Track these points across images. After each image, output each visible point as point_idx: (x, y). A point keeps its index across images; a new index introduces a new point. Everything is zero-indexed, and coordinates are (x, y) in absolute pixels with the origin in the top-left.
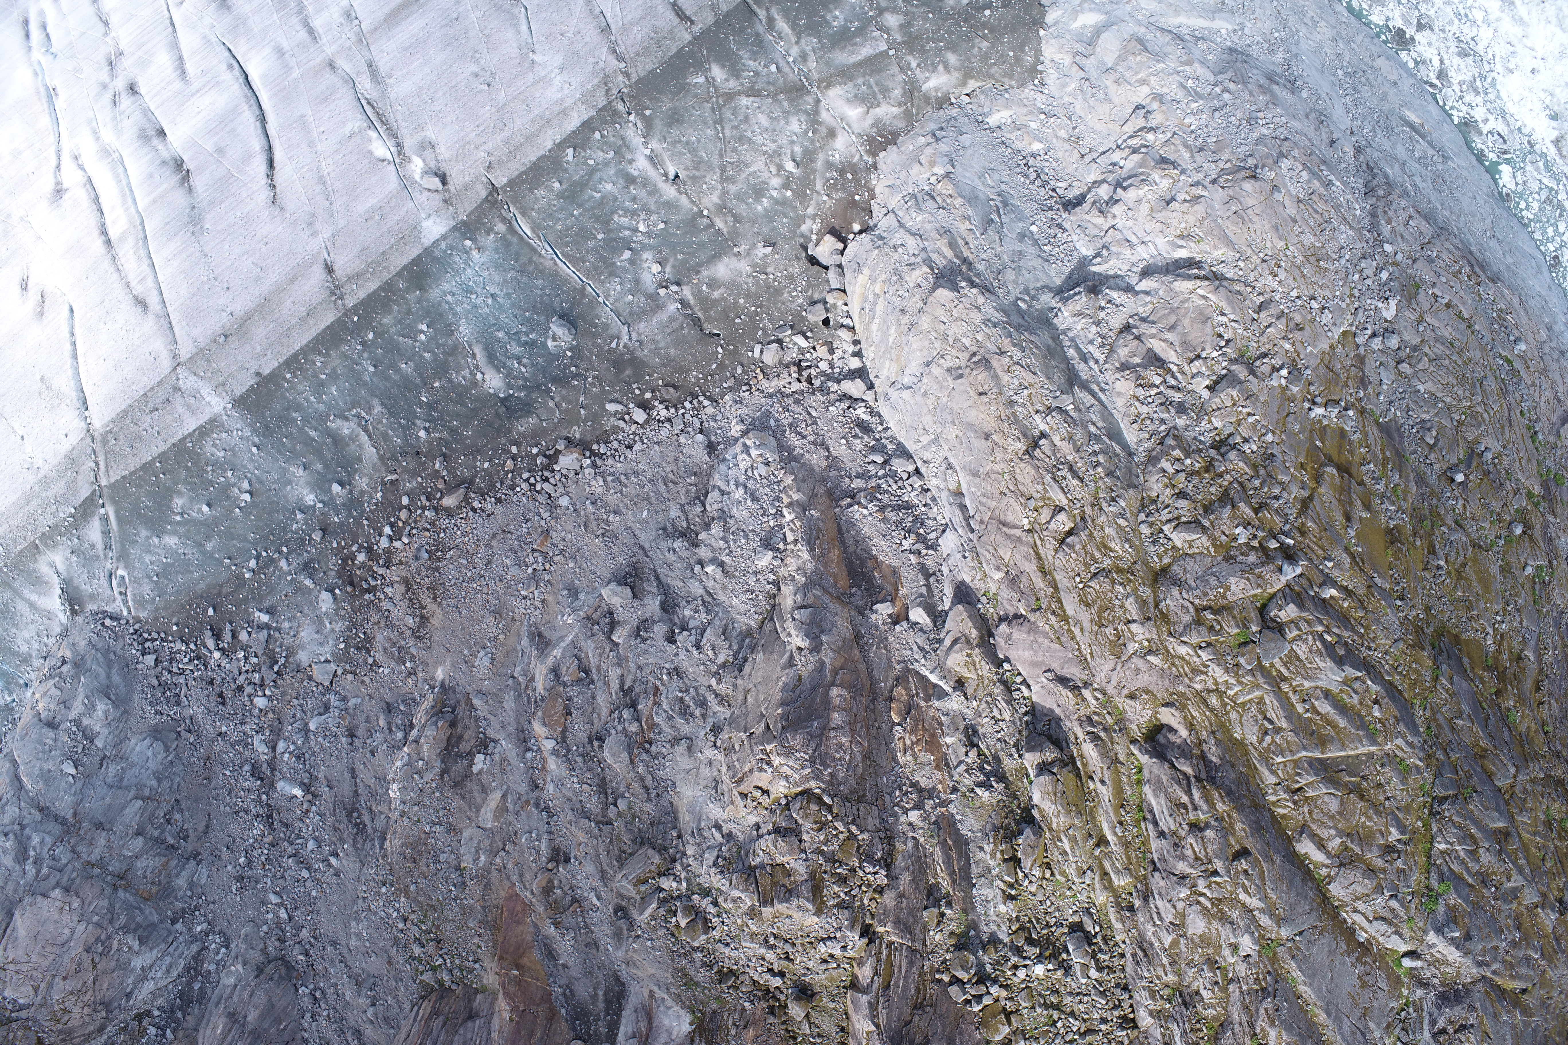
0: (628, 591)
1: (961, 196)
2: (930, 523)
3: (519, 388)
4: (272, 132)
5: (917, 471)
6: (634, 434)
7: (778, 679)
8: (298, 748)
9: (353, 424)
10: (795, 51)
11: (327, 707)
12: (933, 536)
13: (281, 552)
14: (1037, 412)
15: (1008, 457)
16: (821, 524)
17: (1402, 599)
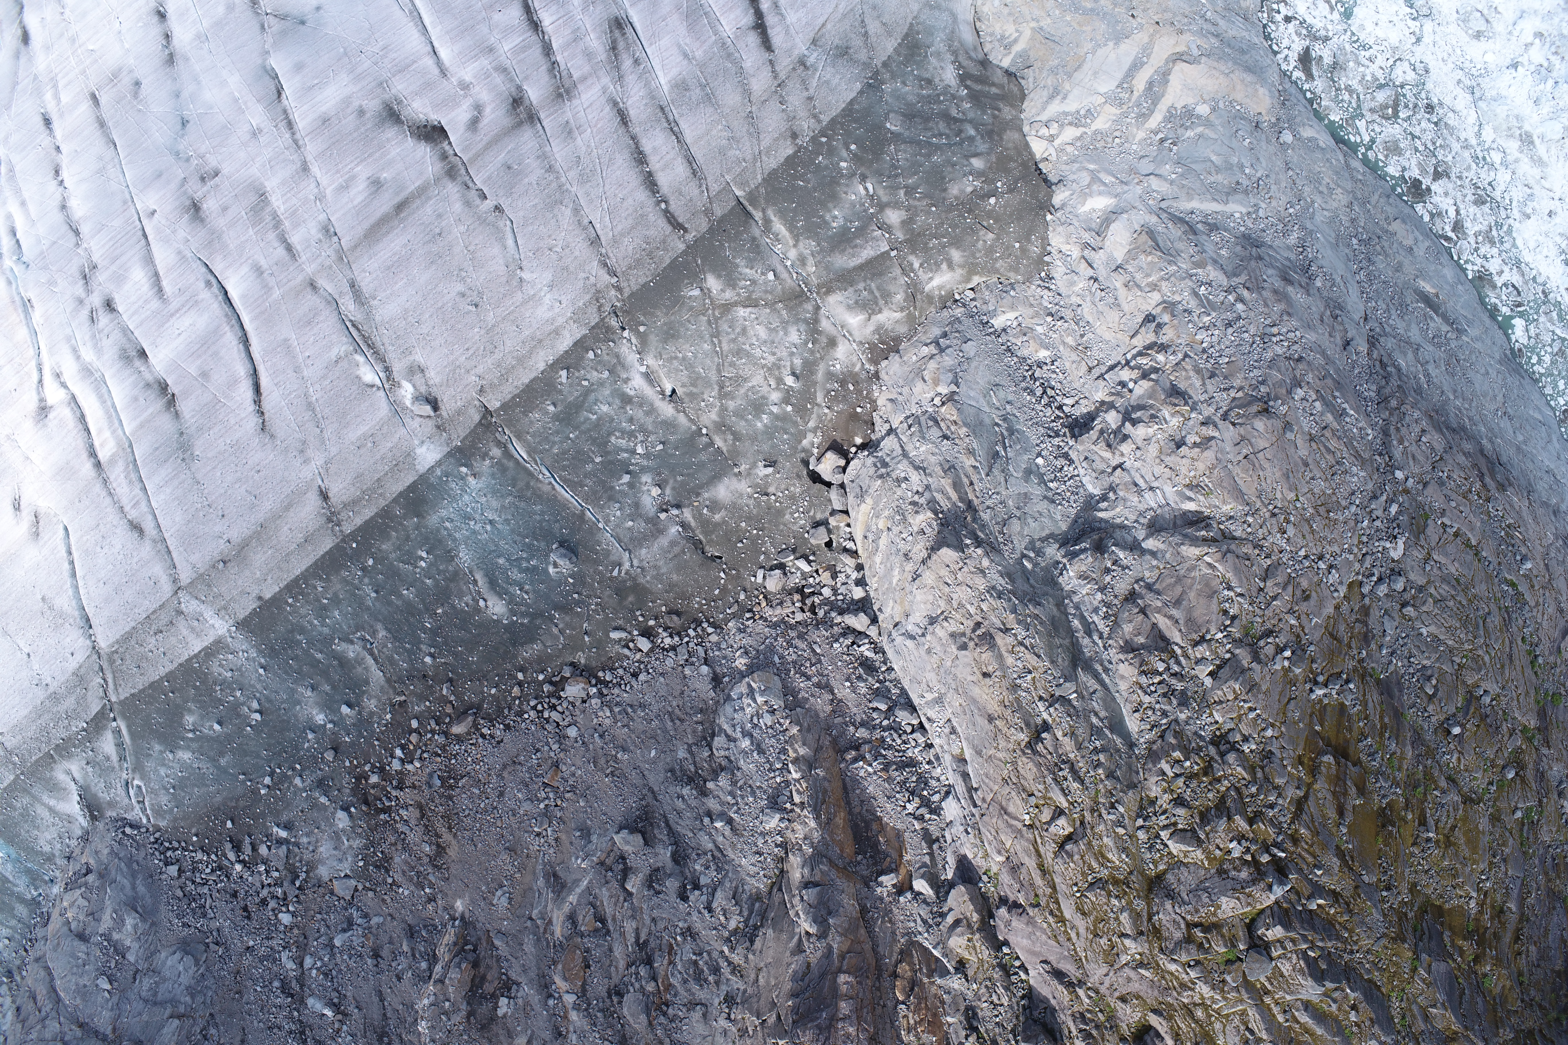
0: (638, 839)
1: (966, 425)
2: (933, 783)
3: (523, 615)
4: (256, 356)
5: (921, 725)
6: (639, 661)
7: (789, 965)
8: (324, 965)
9: (358, 648)
10: (793, 254)
11: (350, 924)
12: (936, 798)
13: (294, 769)
14: (1041, 698)
15: (1011, 746)
16: (826, 784)
17: (1388, 888)
